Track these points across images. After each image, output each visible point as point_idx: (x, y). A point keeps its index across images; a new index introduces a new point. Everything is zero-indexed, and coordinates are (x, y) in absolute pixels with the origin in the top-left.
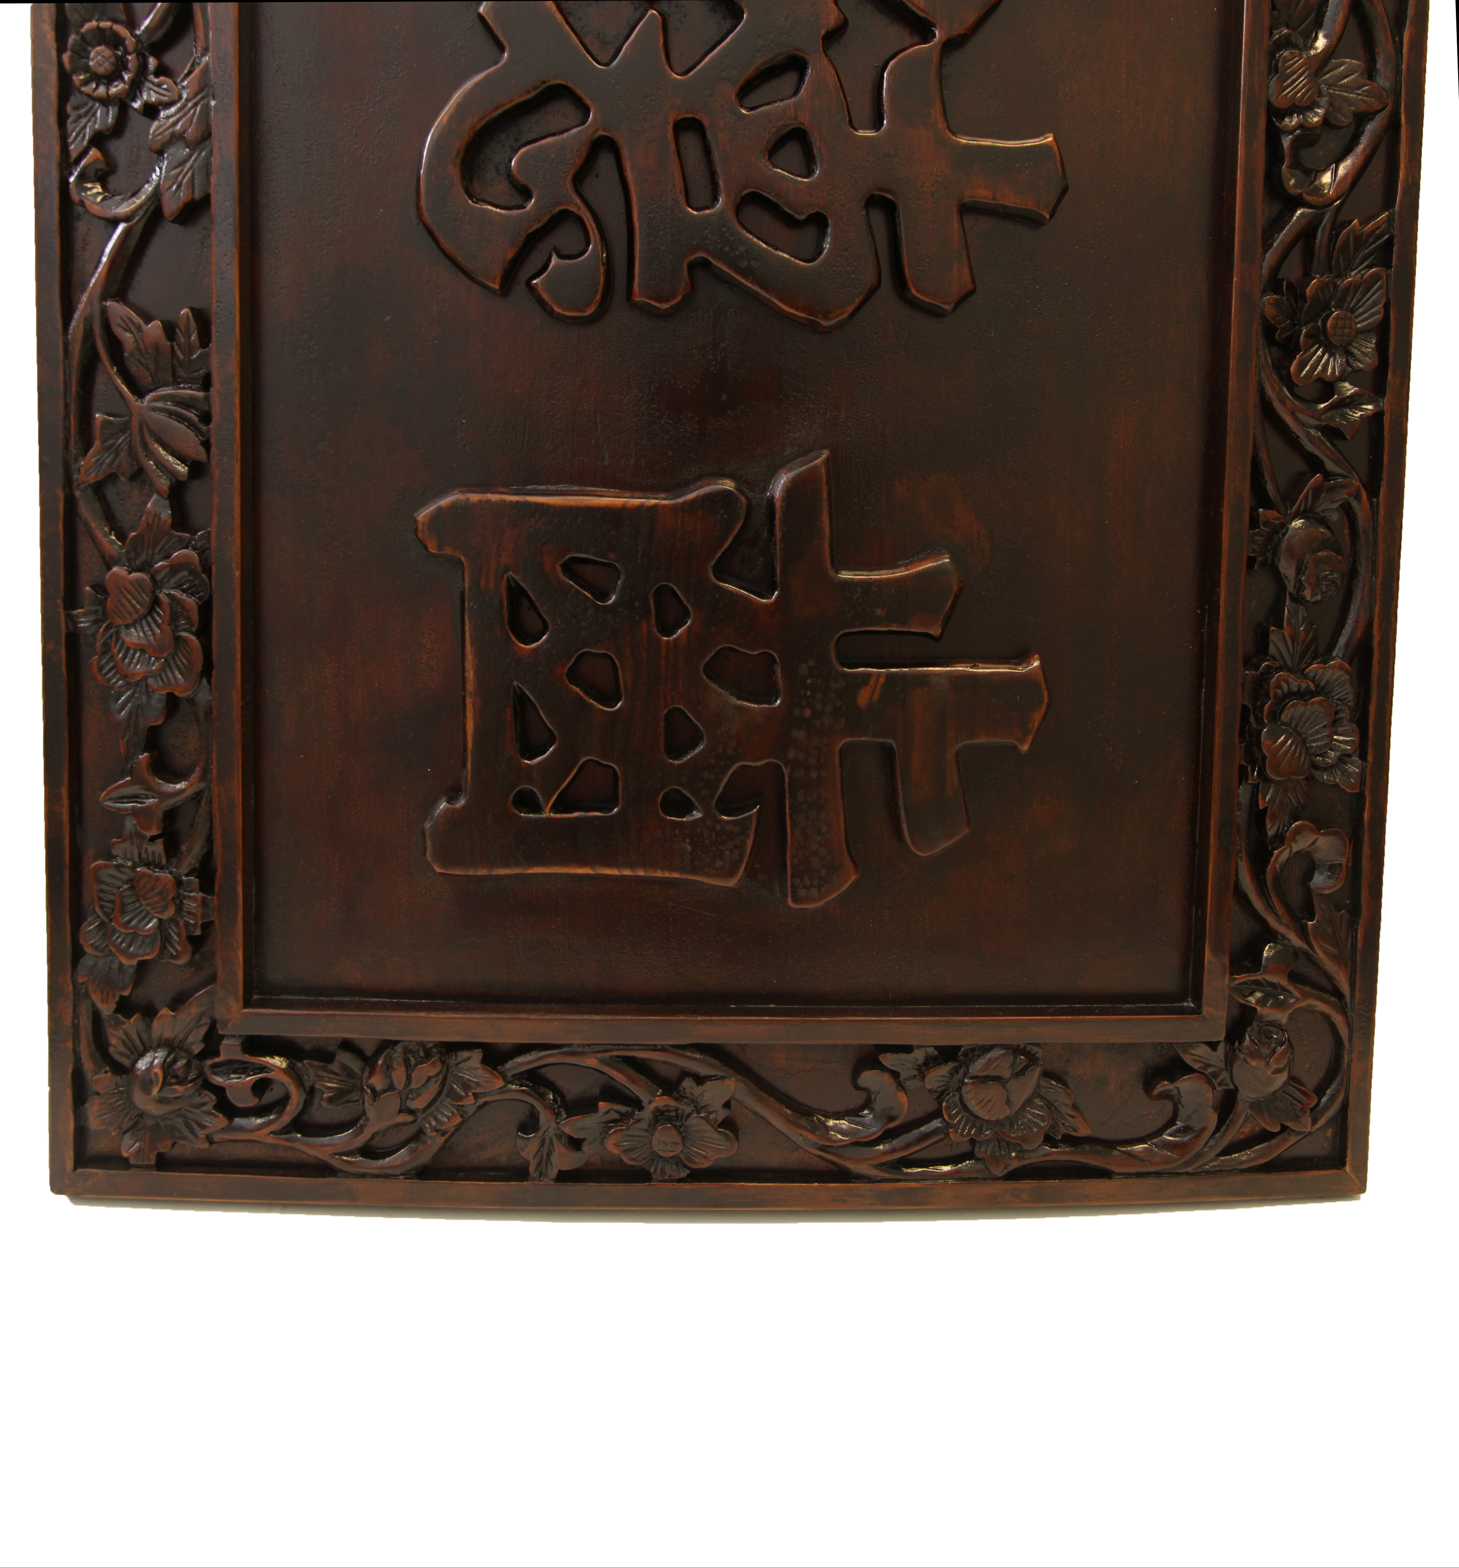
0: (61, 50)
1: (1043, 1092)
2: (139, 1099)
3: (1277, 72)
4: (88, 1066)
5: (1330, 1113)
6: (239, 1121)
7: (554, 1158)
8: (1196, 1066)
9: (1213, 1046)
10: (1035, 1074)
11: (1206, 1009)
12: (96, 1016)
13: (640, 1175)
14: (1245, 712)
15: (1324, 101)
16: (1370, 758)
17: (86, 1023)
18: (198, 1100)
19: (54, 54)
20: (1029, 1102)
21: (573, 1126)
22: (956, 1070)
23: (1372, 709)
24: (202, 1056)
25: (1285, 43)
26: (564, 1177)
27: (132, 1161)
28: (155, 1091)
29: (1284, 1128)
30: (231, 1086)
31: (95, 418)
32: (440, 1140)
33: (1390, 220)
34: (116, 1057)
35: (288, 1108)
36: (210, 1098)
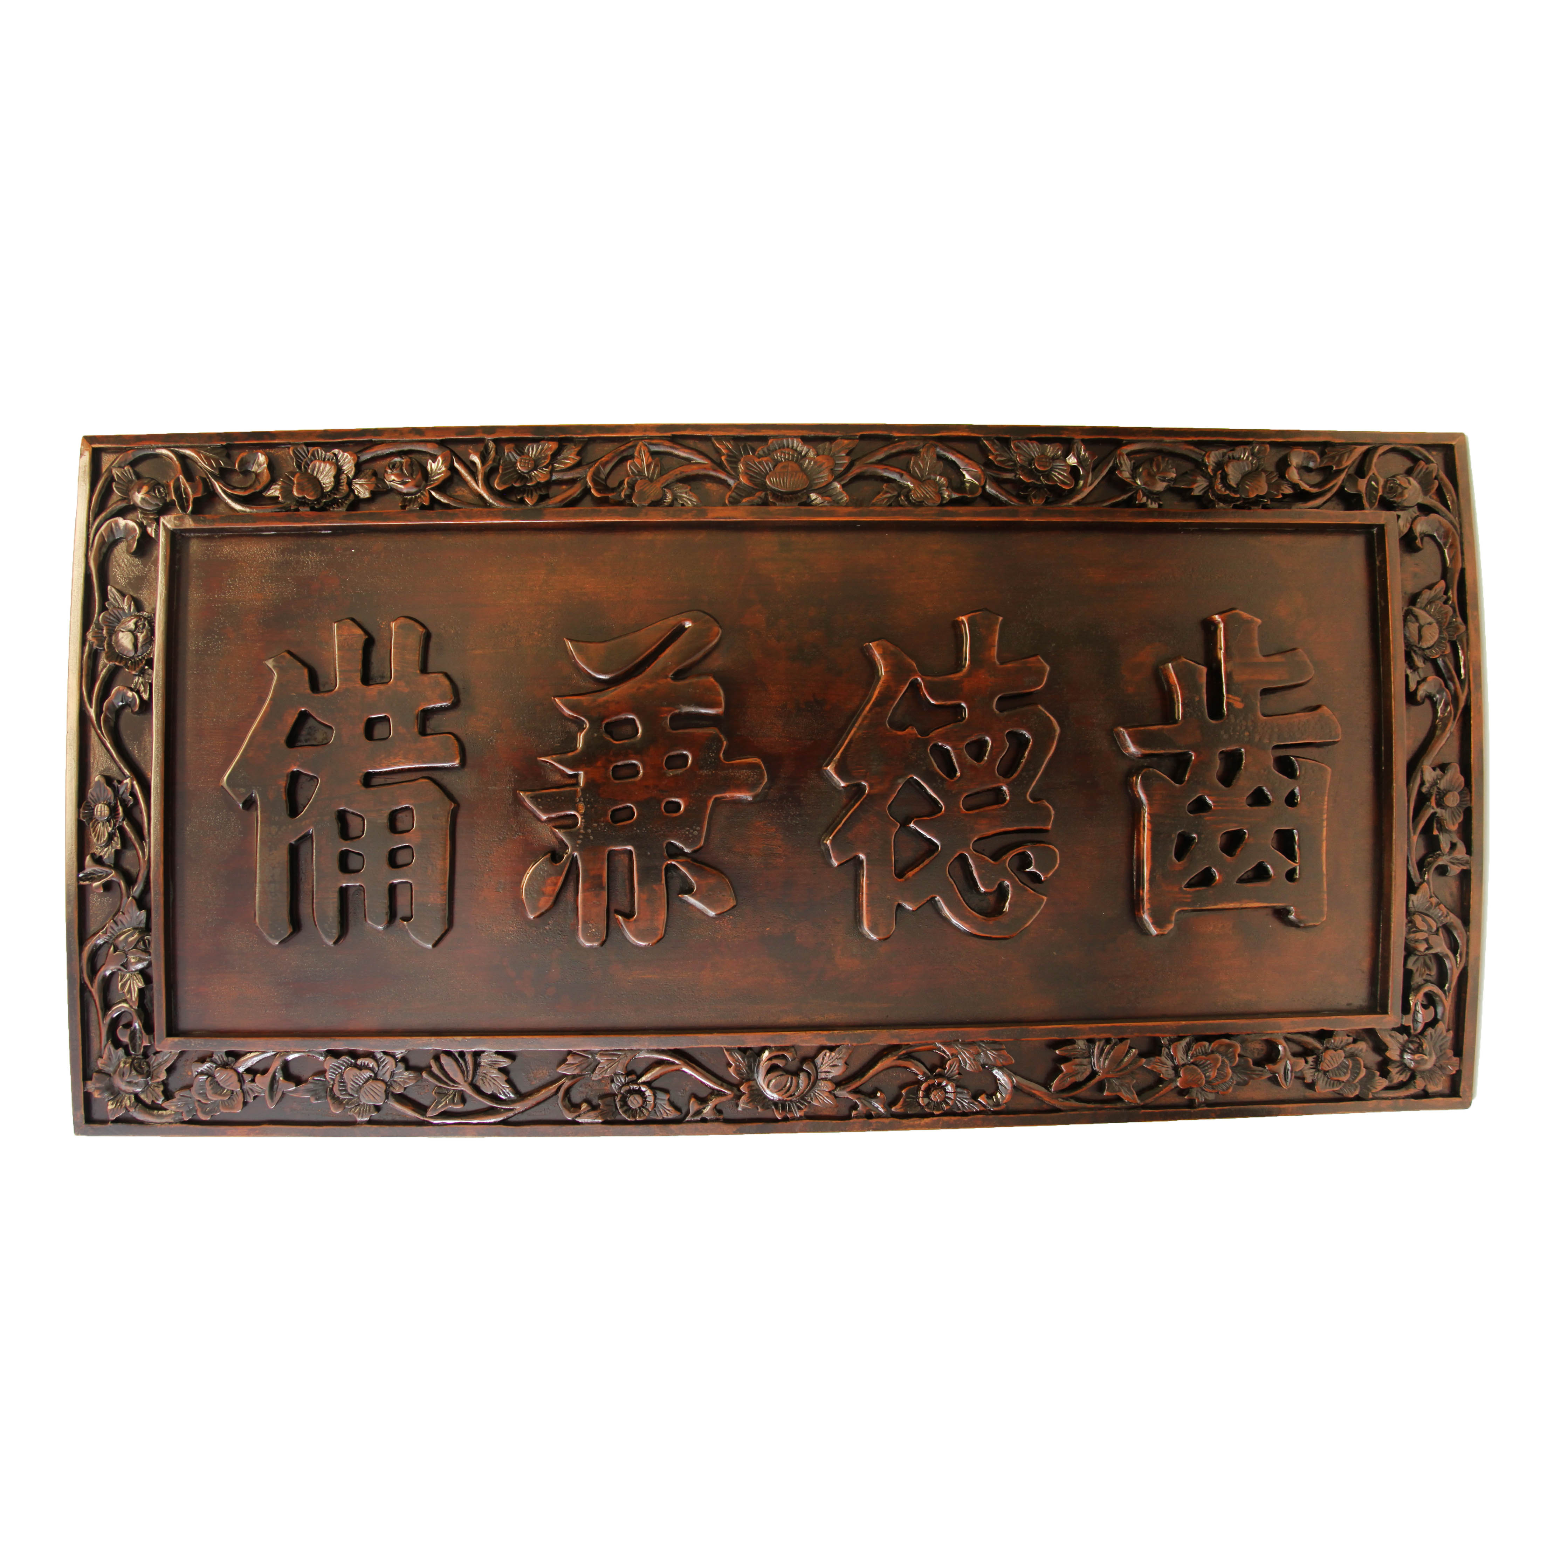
0: (932, 1115)
1: (1423, 605)
2: (1429, 1066)
3: (923, 502)
4: (1412, 1091)
5: (1427, 454)
6: (1439, 1017)
7: (1459, 856)
8: (1408, 526)
9: (1399, 517)
10: (1416, 610)
11: (1382, 522)
12: (1387, 1088)
13: (1468, 814)
14: (1235, 507)
15: (932, 477)
16: (1251, 440)
17: (1391, 1094)
18: (1429, 1037)
19: (935, 1118)
20: (1428, 612)
21: (1445, 846)
22: (1415, 652)
23: (1227, 439)
24: (1409, 1034)
25: (907, 497)
26: (1469, 852)
27: (1457, 1068)
28: (1425, 1057)
29: (1436, 478)
30: (1423, 1020)
31: (1107, 1096)
32: (1451, 915)
33: (987, 439)
34: (1407, 1078)
35: (1435, 991)
36: (1430, 1031)
